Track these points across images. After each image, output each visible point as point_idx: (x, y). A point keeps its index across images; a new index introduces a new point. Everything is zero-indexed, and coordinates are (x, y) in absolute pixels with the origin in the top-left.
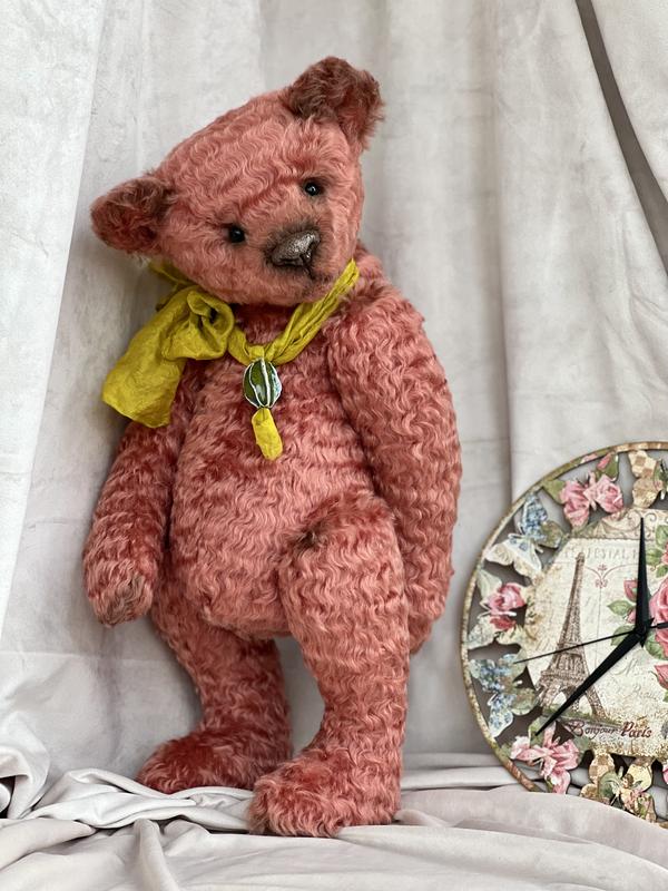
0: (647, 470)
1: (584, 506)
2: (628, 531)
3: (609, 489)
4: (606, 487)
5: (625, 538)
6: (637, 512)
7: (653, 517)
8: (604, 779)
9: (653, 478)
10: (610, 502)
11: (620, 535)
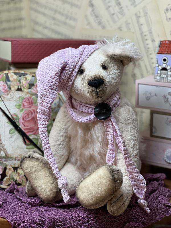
0: (14, 79)
2: (11, 98)
3: (3, 85)
4: (2, 85)
5: (10, 101)
6: (13, 92)
7: (17, 94)
8: (11, 175)
9: (16, 81)
10: (4, 89)
11: (8, 100)
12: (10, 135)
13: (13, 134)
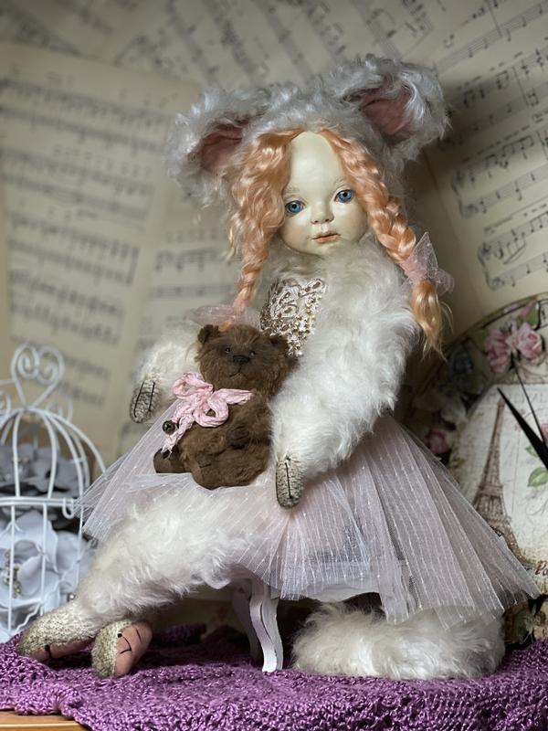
1: (506, 353)
2: (546, 376)
3: (530, 336)
4: (527, 334)
5: (543, 383)
10: (530, 349)
11: (539, 380)
12: (531, 488)
13: (540, 488)
